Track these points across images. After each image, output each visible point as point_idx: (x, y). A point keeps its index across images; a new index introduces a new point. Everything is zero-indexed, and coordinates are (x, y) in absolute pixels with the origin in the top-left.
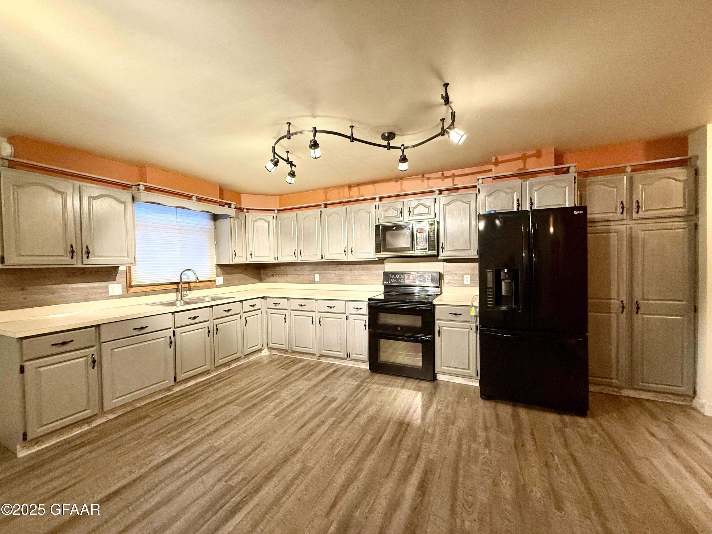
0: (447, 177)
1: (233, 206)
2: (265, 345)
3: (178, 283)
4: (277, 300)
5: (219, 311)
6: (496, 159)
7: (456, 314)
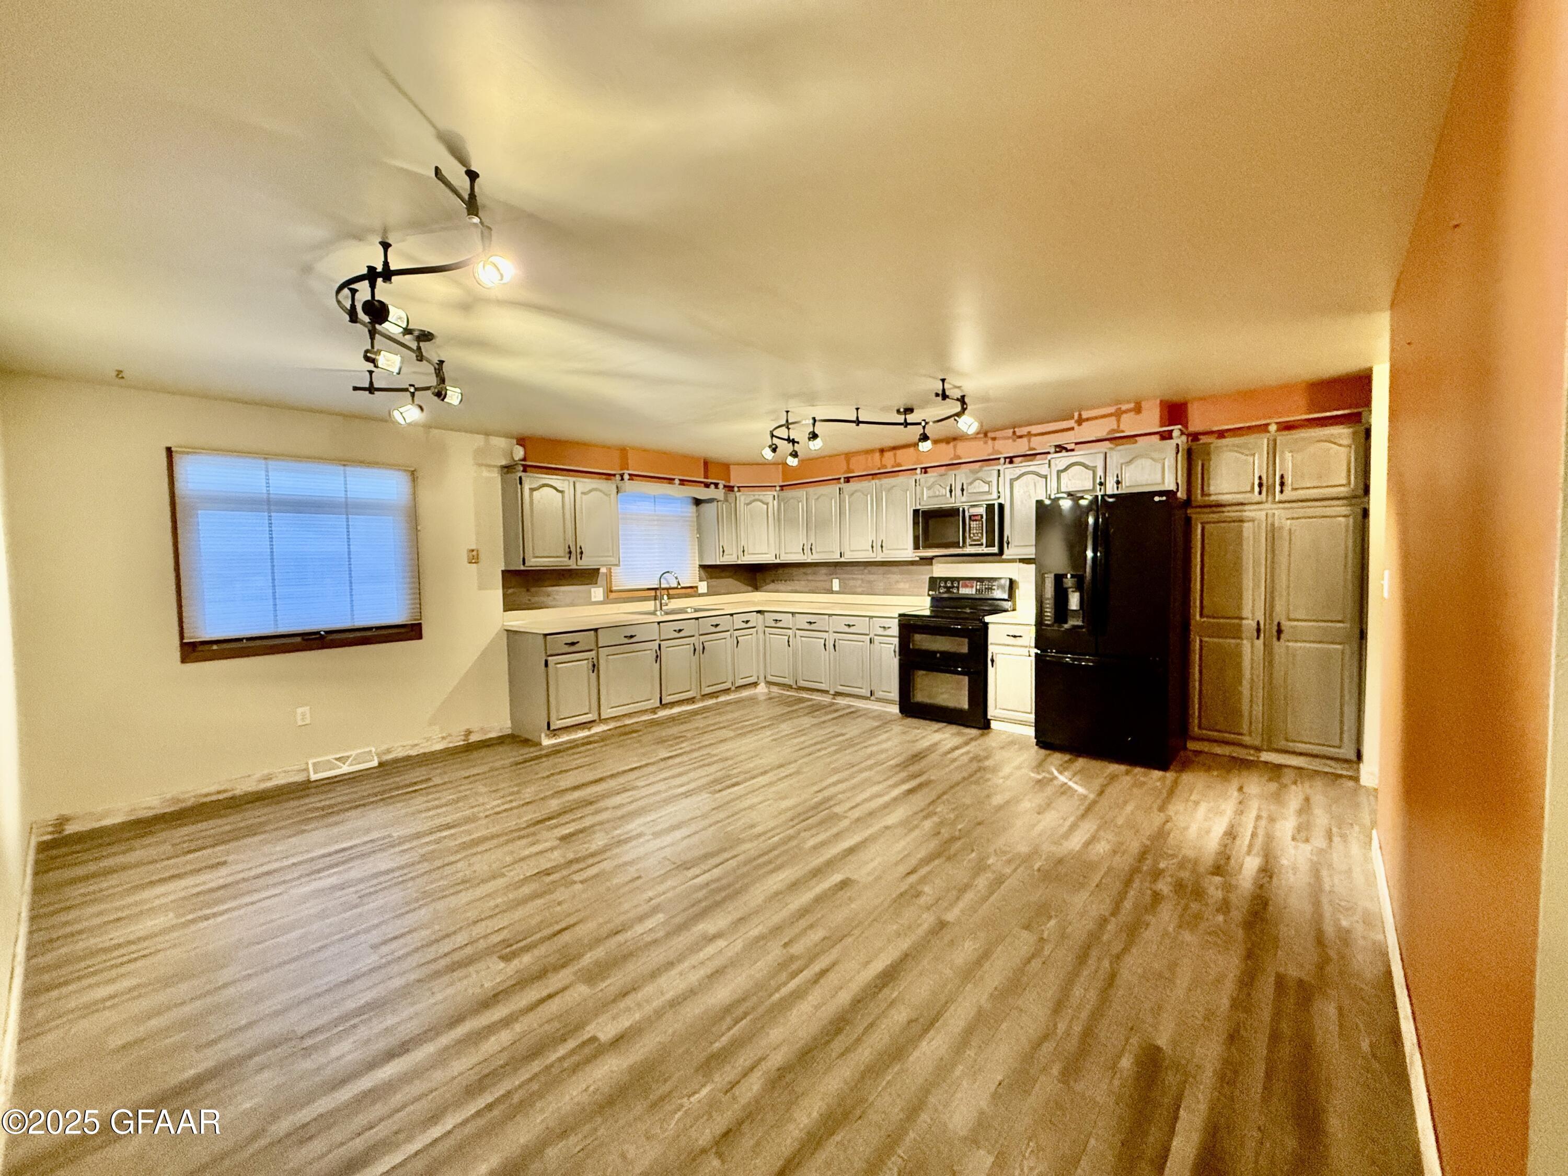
0: (1020, 437)
1: (721, 486)
2: (762, 678)
3: (656, 589)
4: (778, 616)
5: (706, 626)
6: (1080, 415)
7: (1015, 636)
